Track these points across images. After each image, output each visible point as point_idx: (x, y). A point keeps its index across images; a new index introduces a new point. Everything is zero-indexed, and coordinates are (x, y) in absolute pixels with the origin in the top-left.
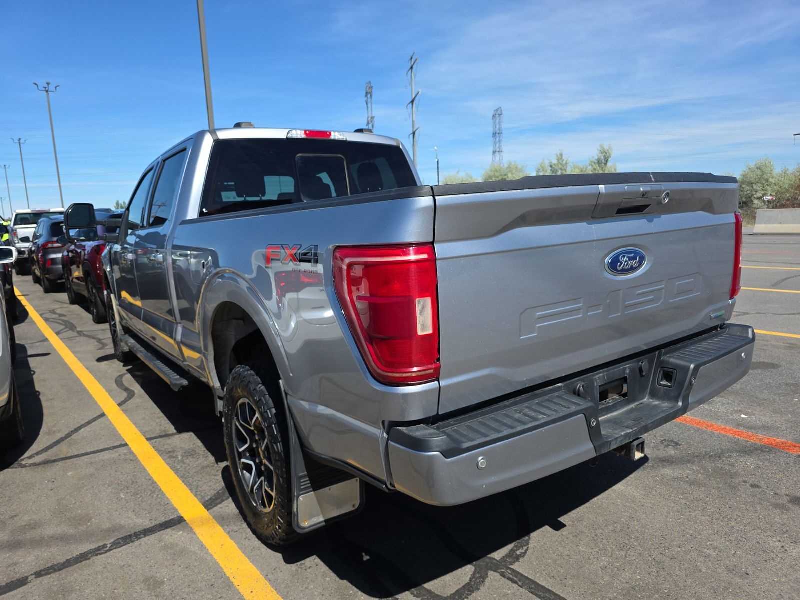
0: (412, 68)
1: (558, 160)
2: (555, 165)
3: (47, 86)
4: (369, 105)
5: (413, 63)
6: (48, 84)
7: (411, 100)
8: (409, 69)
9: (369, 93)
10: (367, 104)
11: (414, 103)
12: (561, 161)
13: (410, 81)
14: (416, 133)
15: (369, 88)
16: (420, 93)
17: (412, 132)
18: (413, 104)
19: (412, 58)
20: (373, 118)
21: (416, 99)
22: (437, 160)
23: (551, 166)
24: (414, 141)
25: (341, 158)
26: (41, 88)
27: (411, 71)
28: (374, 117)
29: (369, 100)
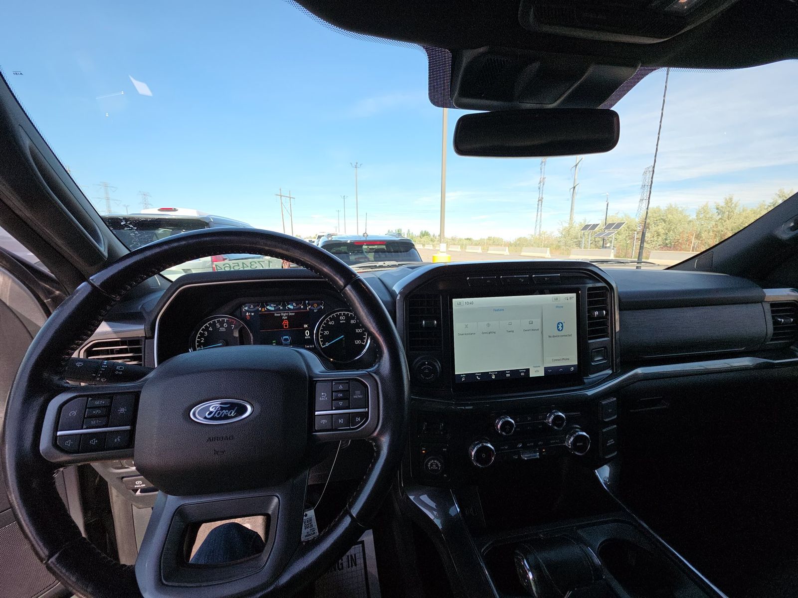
1: (727, 204)
2: (722, 207)
4: (543, 170)
7: (575, 165)
10: (541, 169)
11: (578, 166)
12: (730, 204)
14: (576, 187)
17: (573, 186)
18: (576, 168)
21: (579, 163)
23: (717, 209)
24: (573, 193)
28: (545, 177)
29: (543, 166)
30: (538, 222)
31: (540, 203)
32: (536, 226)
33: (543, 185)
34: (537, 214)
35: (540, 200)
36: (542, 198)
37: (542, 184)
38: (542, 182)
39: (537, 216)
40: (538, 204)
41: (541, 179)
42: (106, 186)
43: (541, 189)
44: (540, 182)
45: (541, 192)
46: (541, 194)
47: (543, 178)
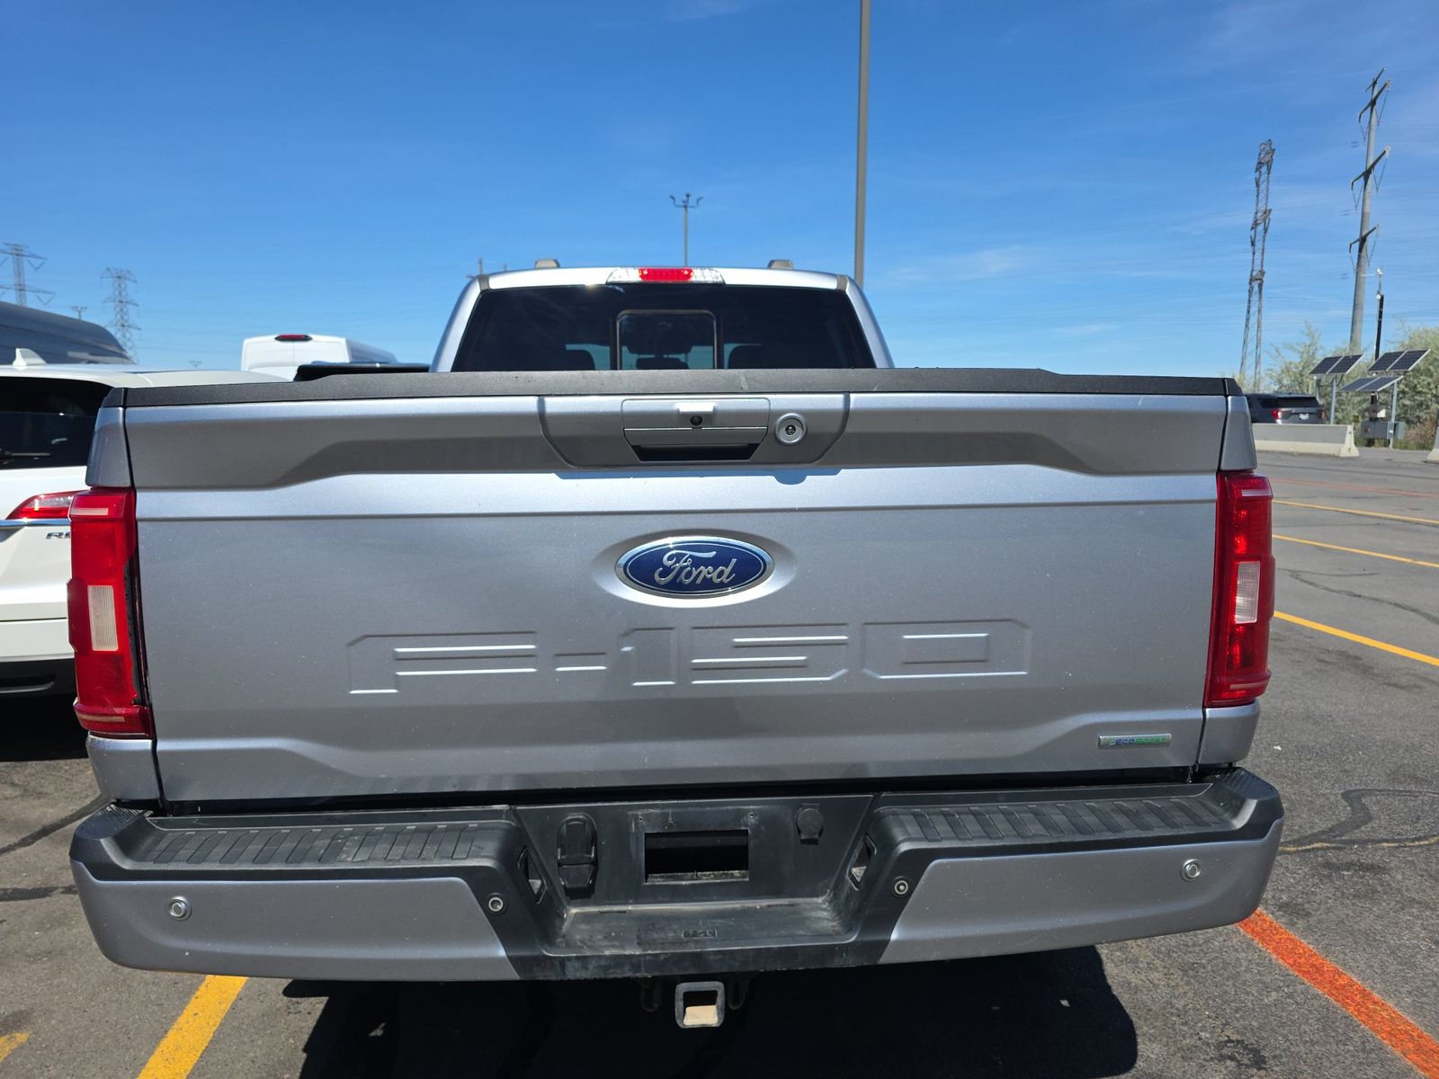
0: (1373, 103)
3: (685, 198)
4: (1263, 187)
5: (1376, 93)
6: (688, 196)
7: (1363, 171)
8: (1366, 105)
9: (1264, 164)
10: (1258, 185)
11: (1371, 176)
13: (1365, 129)
14: (1368, 238)
15: (1267, 153)
16: (1387, 153)
17: (1358, 237)
18: (1366, 179)
19: (1375, 83)
20: (1267, 212)
21: (1376, 167)
22: (1379, 297)
24: (1359, 257)
25: (708, 314)
26: (678, 202)
27: (1369, 109)
28: (1270, 210)
29: (1264, 177)
30: (1251, 346)
31: (1256, 288)
32: (1243, 359)
33: (1266, 230)
34: (1248, 320)
35: (1257, 280)
36: (1262, 273)
37: (1260, 228)
38: (1262, 221)
39: (1247, 326)
40: (1250, 292)
41: (1256, 213)
42: (18, 252)
43: (1259, 245)
44: (1256, 224)
45: (1258, 254)
46: (1258, 262)
47: (1265, 213)
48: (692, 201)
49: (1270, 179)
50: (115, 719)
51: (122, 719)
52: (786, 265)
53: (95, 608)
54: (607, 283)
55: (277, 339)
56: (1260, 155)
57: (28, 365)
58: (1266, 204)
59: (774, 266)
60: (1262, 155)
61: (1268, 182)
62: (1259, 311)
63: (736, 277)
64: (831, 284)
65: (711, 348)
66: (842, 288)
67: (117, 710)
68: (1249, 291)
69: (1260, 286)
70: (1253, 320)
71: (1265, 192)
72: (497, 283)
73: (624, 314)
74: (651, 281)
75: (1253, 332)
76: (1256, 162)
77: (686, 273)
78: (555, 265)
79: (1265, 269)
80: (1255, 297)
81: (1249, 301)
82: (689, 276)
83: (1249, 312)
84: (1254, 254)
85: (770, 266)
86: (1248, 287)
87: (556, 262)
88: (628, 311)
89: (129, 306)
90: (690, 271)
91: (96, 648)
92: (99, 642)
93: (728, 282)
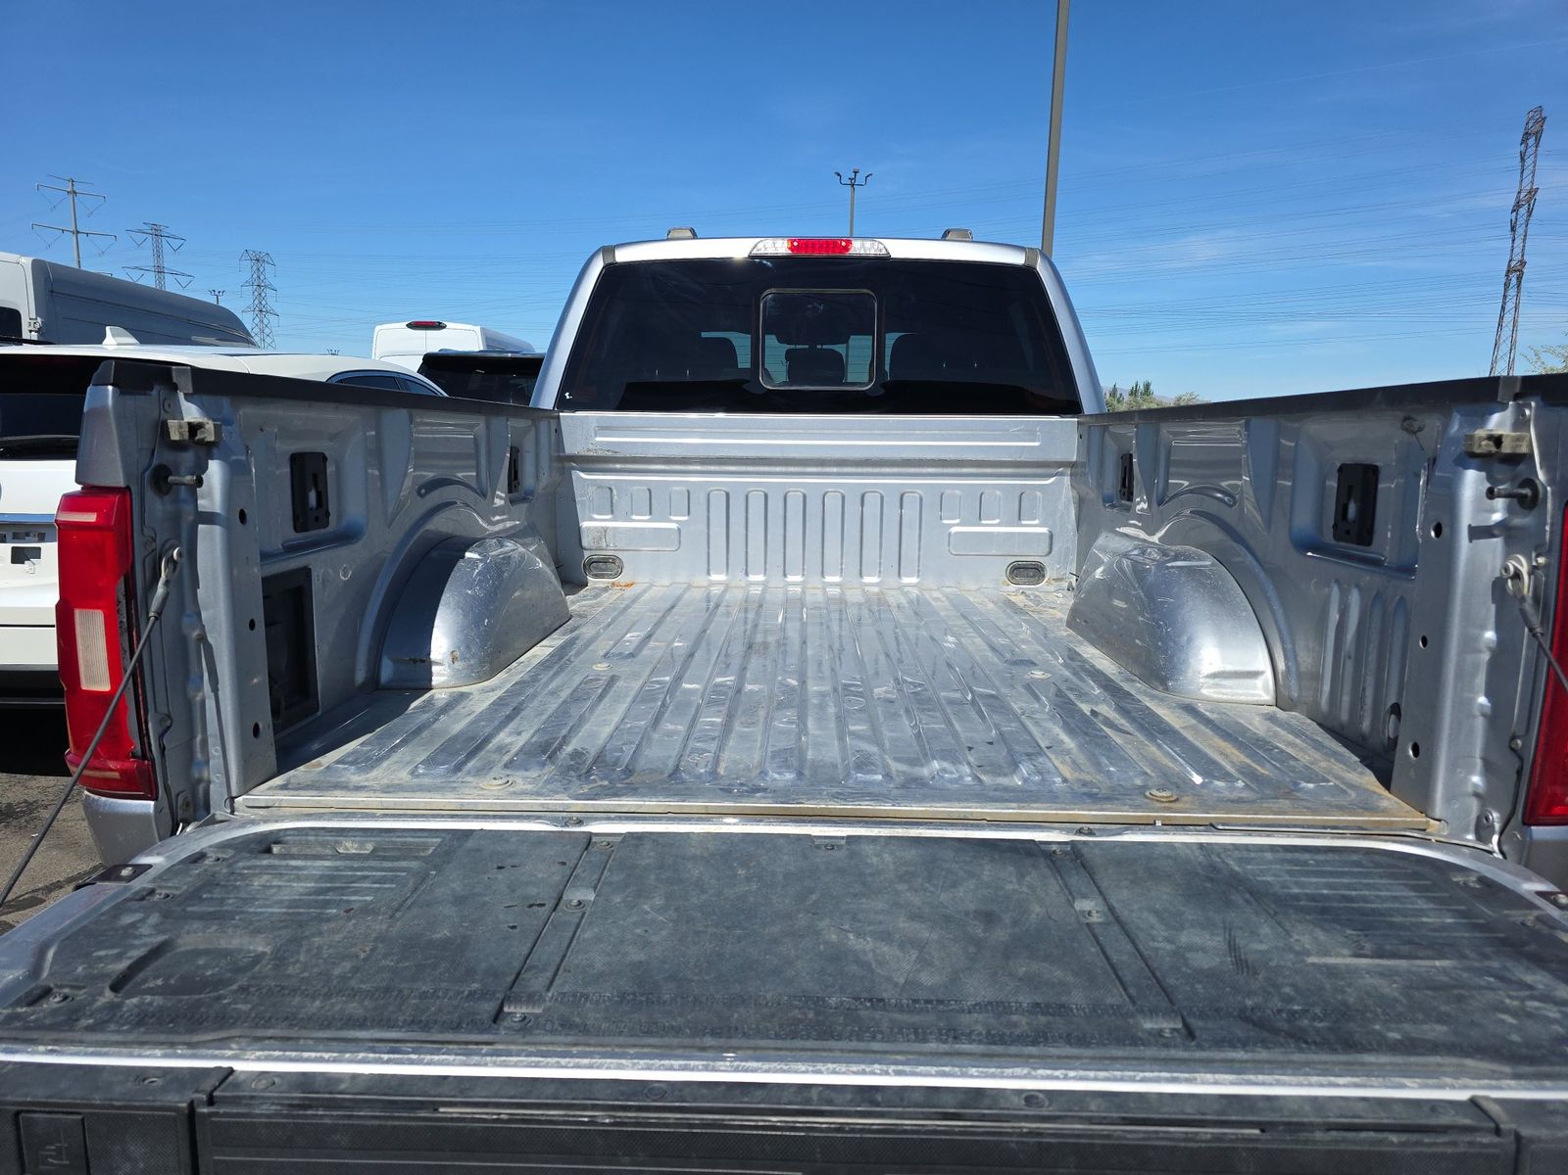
4: (1529, 162)
6: (856, 174)
9: (1532, 134)
10: (1523, 159)
15: (1536, 122)
20: (1533, 192)
25: (867, 294)
26: (845, 180)
28: (1537, 190)
29: (1530, 151)
30: (1504, 348)
31: (1514, 281)
33: (1530, 213)
34: (1501, 318)
35: (1516, 271)
36: (1523, 263)
37: (1523, 211)
38: (1526, 202)
39: (1500, 325)
40: (1507, 286)
41: (1519, 193)
42: (157, 233)
43: (1520, 231)
44: (1517, 206)
45: (1519, 242)
46: (1517, 250)
47: (1529, 192)
48: (860, 179)
49: (1538, 152)
50: (109, 774)
51: (116, 775)
52: (965, 236)
53: (83, 637)
54: (752, 257)
55: (410, 326)
56: (1527, 124)
57: (118, 344)
58: (1532, 183)
59: (949, 237)
60: (1530, 125)
61: (1536, 157)
62: (1516, 308)
63: (902, 249)
64: (1017, 259)
65: (871, 337)
66: (1031, 264)
67: (111, 764)
68: (1505, 285)
69: (1519, 279)
70: (1508, 318)
71: (1531, 168)
72: (623, 256)
73: (769, 294)
74: (803, 254)
75: (1507, 332)
76: (1523, 131)
77: (844, 244)
78: (689, 234)
79: (1526, 258)
80: (1512, 292)
81: (1505, 297)
82: (846, 249)
83: (1503, 308)
84: (1513, 240)
85: (945, 237)
86: (1504, 280)
87: (692, 231)
88: (774, 290)
89: (268, 291)
90: (849, 242)
91: (85, 687)
92: (90, 679)
93: (894, 255)
